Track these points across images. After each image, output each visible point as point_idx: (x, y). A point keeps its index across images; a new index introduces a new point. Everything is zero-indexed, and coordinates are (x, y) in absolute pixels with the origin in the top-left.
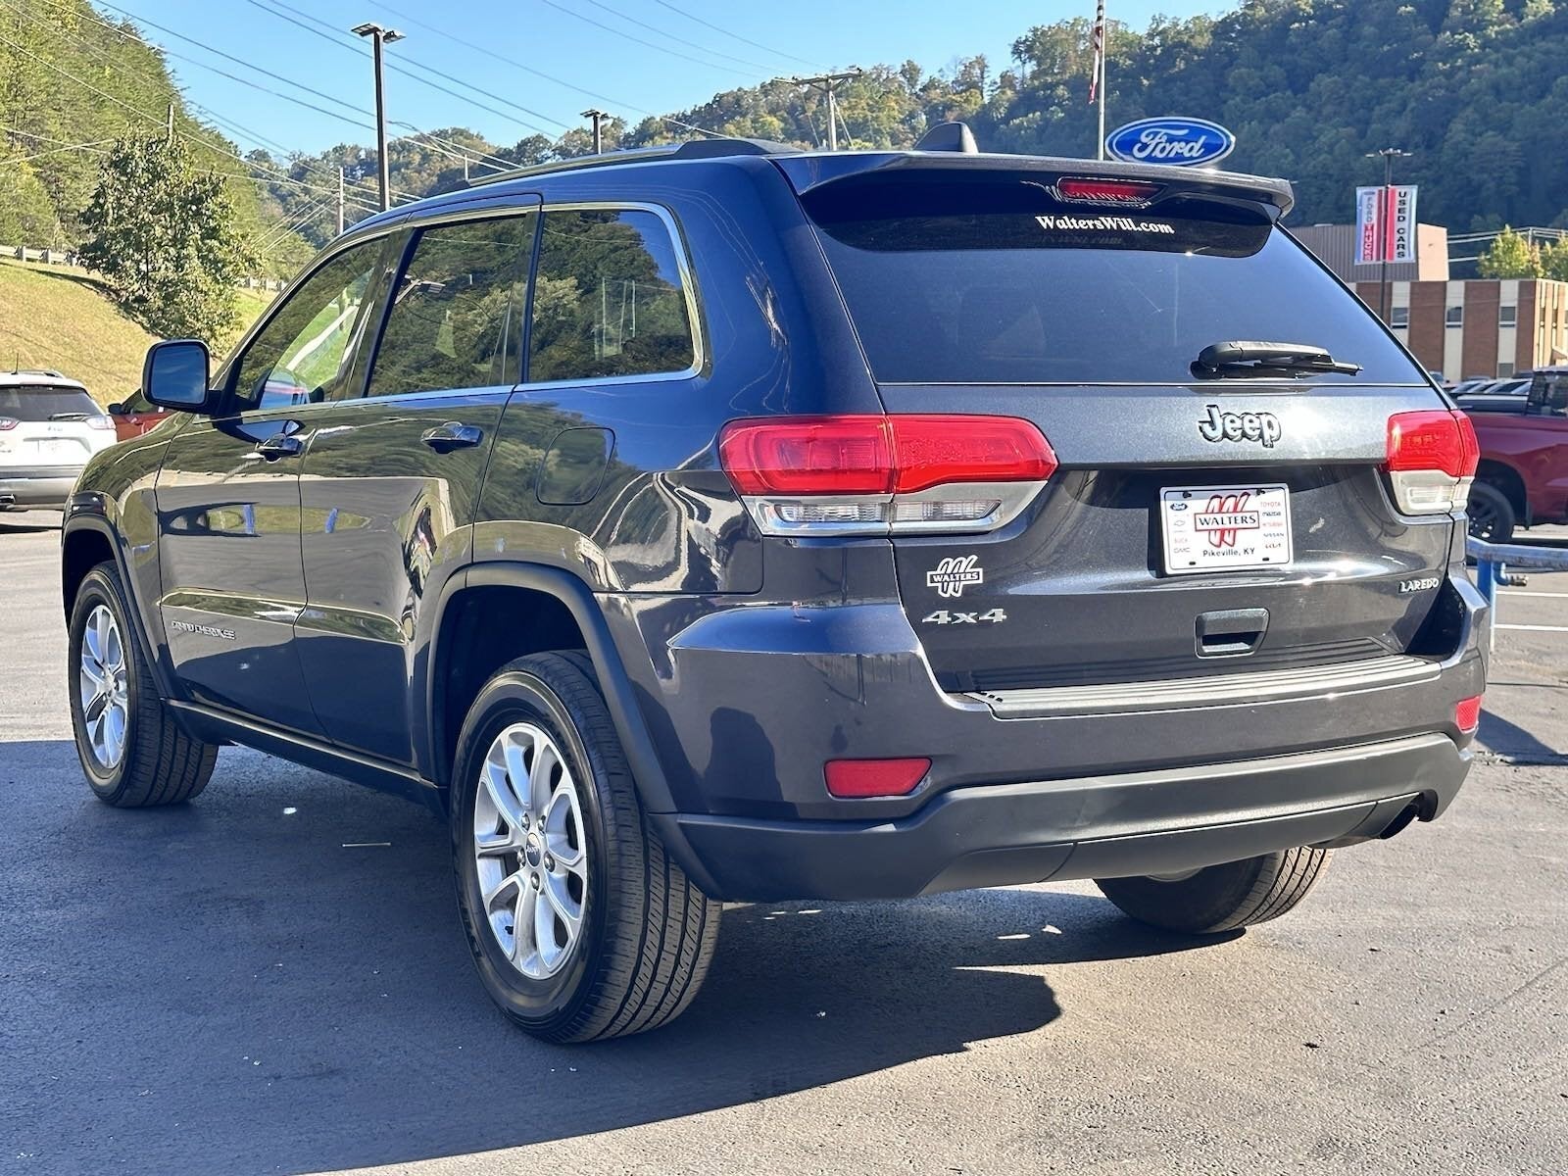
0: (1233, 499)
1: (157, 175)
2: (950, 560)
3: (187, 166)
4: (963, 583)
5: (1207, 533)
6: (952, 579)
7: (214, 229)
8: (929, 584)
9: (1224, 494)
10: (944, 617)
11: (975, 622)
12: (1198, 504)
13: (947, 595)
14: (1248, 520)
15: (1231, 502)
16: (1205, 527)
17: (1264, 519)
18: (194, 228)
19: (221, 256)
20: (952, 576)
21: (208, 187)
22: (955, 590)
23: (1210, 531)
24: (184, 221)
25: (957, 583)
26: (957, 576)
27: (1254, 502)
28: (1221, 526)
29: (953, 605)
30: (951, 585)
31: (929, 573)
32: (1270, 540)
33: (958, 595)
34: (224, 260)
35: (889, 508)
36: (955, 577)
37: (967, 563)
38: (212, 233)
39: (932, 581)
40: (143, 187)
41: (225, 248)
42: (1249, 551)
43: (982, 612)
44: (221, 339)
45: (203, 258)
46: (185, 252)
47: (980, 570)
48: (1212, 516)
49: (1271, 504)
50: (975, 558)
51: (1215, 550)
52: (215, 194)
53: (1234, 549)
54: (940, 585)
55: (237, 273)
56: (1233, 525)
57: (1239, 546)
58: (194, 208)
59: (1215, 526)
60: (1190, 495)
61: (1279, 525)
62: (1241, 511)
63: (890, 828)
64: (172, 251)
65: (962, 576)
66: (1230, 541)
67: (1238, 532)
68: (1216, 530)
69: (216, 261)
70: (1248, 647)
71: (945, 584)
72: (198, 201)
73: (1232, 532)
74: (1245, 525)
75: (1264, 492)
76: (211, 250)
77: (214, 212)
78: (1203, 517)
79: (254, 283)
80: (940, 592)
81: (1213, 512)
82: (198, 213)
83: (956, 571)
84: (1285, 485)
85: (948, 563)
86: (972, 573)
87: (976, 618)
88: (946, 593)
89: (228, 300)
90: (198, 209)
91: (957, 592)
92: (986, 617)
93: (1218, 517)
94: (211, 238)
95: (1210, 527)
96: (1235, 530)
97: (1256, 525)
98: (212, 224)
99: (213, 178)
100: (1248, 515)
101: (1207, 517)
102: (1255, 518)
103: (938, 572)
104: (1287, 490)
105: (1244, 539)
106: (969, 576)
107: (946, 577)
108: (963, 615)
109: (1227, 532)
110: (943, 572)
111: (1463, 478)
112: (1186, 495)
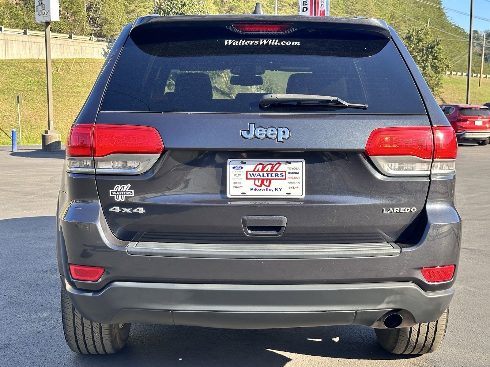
0: (271, 166)
1: (420, 40)
2: (119, 186)
3: (429, 37)
4: (125, 196)
5: (253, 180)
6: (120, 194)
7: (437, 56)
8: (111, 195)
9: (265, 163)
10: (118, 209)
11: (130, 212)
12: (249, 166)
13: (119, 200)
14: (279, 175)
15: (269, 167)
16: (253, 177)
17: (288, 175)
18: (430, 57)
19: (438, 65)
20: (120, 192)
21: (435, 43)
22: (121, 199)
23: (255, 179)
24: (427, 54)
25: (123, 196)
26: (123, 192)
27: (284, 167)
28: (262, 177)
29: (122, 205)
30: (120, 196)
31: (110, 191)
32: (291, 185)
33: (123, 200)
34: (438, 66)
35: (94, 163)
36: (121, 193)
37: (127, 187)
38: (435, 58)
39: (112, 194)
40: (416, 44)
41: (440, 63)
42: (278, 189)
43: (134, 208)
44: (436, 92)
45: (432, 66)
46: (426, 64)
47: (133, 191)
48: (257, 173)
49: (294, 168)
50: (130, 185)
51: (258, 188)
52: (438, 45)
53: (269, 188)
54: (115, 196)
55: (443, 70)
56: (270, 177)
57: (272, 187)
58: (430, 50)
59: (259, 177)
60: (245, 163)
61: (298, 178)
62: (275, 171)
63: (90, 294)
64: (422, 64)
65: (125, 193)
66: (267, 184)
67: (272, 181)
68: (259, 179)
69: (436, 67)
70: (276, 233)
71: (118, 196)
72: (432, 48)
73: (268, 181)
74: (277, 177)
75: (290, 163)
76: (435, 63)
77: (436, 51)
78: (251, 173)
79: (448, 73)
80: (115, 199)
81: (258, 171)
82: (432, 52)
83: (122, 190)
84: (303, 160)
85: (118, 187)
86: (129, 192)
87: (131, 211)
88: (118, 199)
89: (439, 79)
90: (432, 50)
91: (123, 199)
92: (135, 211)
93: (261, 173)
94: (435, 59)
95: (255, 177)
96: (270, 180)
97: (284, 177)
98: (436, 55)
99: (437, 40)
100: (279, 173)
101: (254, 173)
102: (284, 174)
103: (114, 190)
104: (304, 163)
105: (275, 184)
106: (127, 193)
107: (118, 193)
108: (126, 209)
109: (265, 181)
110: (116, 190)
111: (435, 160)
112: (243, 163)
